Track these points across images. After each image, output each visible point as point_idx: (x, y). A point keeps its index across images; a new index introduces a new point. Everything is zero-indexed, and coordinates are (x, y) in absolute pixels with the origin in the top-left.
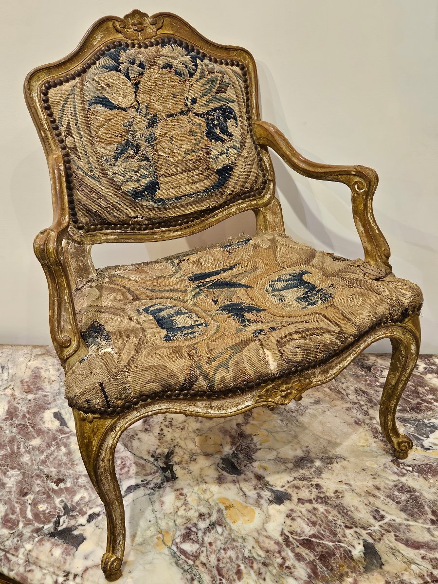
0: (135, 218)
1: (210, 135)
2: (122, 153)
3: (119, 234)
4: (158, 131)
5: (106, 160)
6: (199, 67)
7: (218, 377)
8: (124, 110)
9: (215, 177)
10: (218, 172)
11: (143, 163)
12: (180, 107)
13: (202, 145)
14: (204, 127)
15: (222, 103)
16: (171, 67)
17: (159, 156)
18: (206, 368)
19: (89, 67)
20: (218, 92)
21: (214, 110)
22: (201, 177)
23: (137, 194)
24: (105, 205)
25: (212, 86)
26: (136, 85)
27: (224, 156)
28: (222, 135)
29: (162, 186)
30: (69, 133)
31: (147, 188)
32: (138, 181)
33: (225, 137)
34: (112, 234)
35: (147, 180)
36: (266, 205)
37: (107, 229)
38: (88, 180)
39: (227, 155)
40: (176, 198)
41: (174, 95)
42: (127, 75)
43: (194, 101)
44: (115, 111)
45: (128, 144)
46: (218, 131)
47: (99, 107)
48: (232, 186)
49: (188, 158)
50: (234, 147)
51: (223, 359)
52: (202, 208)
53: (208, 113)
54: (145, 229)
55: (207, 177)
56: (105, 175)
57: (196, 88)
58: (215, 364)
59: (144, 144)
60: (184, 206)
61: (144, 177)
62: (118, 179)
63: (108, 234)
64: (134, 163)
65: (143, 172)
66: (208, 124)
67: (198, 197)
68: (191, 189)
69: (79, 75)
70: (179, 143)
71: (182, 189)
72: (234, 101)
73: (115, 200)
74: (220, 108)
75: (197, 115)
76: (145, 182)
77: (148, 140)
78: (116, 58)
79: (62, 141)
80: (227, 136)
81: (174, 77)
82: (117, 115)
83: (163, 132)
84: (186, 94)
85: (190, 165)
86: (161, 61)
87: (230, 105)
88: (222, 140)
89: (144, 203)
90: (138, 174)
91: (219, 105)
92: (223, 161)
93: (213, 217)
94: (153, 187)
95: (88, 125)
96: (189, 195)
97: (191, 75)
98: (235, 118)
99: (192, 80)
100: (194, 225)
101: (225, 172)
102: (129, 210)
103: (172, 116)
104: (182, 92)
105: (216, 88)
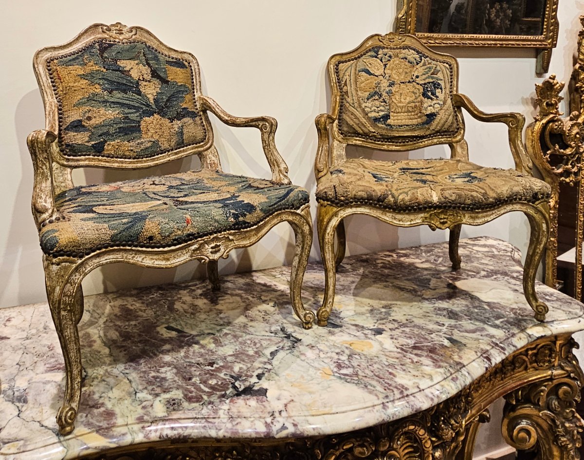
0: (373, 132)
1: (424, 95)
2: (372, 97)
4: (394, 89)
5: (362, 99)
6: (423, 61)
7: (401, 197)
8: (377, 76)
9: (425, 118)
10: (427, 115)
11: (382, 104)
12: (409, 79)
13: (419, 99)
14: (422, 91)
15: (434, 80)
16: (406, 59)
17: (393, 101)
18: (394, 191)
19: (362, 56)
20: (433, 74)
21: (429, 83)
22: (416, 116)
23: (376, 120)
24: (357, 122)
25: (429, 71)
26: (385, 65)
27: (431, 107)
28: (432, 96)
29: (392, 117)
30: (346, 84)
31: (383, 117)
32: (378, 112)
33: (433, 97)
34: (359, 140)
35: (383, 113)
36: (457, 142)
37: (356, 137)
38: (351, 109)
39: (434, 107)
40: (399, 126)
41: (406, 73)
42: (381, 60)
43: (417, 77)
44: (372, 76)
45: (376, 93)
46: (430, 94)
47: (363, 73)
48: (435, 125)
49: (410, 105)
50: (438, 104)
51: (406, 190)
52: (414, 135)
53: (425, 84)
54: (378, 141)
55: (420, 117)
56: (360, 107)
57: (419, 70)
58: (400, 191)
60: (404, 131)
61: (382, 111)
62: (366, 109)
63: (356, 140)
64: (377, 103)
65: (382, 108)
66: (424, 89)
67: (412, 128)
68: (409, 122)
69: (356, 59)
70: (405, 97)
71: (404, 121)
72: (442, 80)
73: (364, 120)
74: (432, 83)
75: (418, 84)
76: (382, 114)
77: (387, 93)
78: (377, 52)
79: (341, 89)
80: (435, 97)
81: (407, 63)
82: (371, 78)
83: (397, 90)
84: (413, 73)
85: (410, 109)
86: (401, 56)
87: (439, 82)
88: (432, 99)
89: (380, 125)
90: (379, 109)
91: (432, 81)
92: (430, 110)
93: (422, 142)
94: (386, 117)
95: (356, 82)
96: (407, 125)
97: (417, 64)
98: (441, 89)
99: (418, 66)
100: (408, 145)
101: (431, 117)
102: (371, 128)
103: (403, 83)
104: (411, 72)
105: (431, 72)
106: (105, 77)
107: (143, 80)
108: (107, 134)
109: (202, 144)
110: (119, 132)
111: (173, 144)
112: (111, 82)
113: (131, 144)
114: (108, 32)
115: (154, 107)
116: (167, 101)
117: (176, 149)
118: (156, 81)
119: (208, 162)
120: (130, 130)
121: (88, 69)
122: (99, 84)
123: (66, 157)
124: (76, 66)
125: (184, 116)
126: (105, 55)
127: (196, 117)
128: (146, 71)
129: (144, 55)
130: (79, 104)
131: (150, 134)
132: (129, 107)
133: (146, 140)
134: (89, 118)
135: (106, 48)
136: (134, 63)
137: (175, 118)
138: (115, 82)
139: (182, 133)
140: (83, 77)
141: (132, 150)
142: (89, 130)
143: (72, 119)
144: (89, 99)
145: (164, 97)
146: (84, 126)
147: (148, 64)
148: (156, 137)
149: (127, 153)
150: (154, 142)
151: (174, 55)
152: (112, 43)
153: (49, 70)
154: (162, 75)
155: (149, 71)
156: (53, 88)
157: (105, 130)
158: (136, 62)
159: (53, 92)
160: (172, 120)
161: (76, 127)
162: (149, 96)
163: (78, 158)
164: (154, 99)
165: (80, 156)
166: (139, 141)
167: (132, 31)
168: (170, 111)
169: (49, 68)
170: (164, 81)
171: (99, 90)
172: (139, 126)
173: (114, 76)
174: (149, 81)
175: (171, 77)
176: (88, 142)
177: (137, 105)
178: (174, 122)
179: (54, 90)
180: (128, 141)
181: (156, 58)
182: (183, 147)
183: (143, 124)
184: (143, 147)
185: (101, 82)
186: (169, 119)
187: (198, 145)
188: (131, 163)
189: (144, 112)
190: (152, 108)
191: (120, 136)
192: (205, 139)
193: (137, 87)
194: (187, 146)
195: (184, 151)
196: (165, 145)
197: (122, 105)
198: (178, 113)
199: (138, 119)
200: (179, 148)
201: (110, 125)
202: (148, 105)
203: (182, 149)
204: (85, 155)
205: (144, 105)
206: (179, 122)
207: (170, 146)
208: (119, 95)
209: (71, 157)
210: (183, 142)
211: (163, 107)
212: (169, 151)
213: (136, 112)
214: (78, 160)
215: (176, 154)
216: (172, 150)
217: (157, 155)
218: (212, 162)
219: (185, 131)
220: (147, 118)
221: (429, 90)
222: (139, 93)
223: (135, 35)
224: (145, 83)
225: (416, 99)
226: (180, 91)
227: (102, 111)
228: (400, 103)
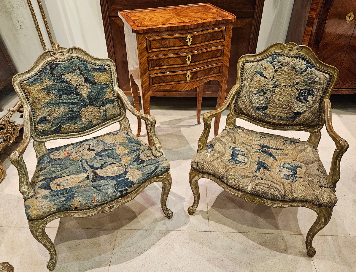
10: (294, 113)
11: (265, 99)
22: (286, 112)
27: (300, 108)
29: (268, 109)
43: (298, 84)
51: (236, 177)
55: (289, 113)
58: (232, 177)
64: (261, 98)
65: (264, 102)
72: (316, 89)
90: (261, 102)
91: (308, 88)
94: (265, 108)
106: (56, 88)
107: (79, 86)
108: (61, 122)
109: (118, 117)
110: (68, 120)
111: (101, 121)
112: (60, 90)
113: (76, 125)
114: (54, 55)
115: (87, 101)
116: (96, 95)
117: (103, 123)
118: (88, 85)
119: (123, 127)
120: (74, 117)
121: (45, 84)
122: (53, 93)
123: (40, 137)
124: (37, 84)
125: (106, 104)
126: (54, 73)
127: (114, 102)
128: (81, 79)
129: (79, 68)
130: (43, 107)
131: (86, 118)
132: (73, 104)
133: (84, 122)
134: (50, 115)
135: (54, 68)
136: (72, 75)
137: (101, 105)
138: (62, 90)
139: (106, 114)
140: (42, 90)
141: (77, 128)
142: (50, 122)
143: (40, 117)
144: (49, 103)
145: (93, 94)
146: (47, 120)
147: (82, 74)
148: (90, 119)
149: (74, 130)
150: (89, 122)
151: (99, 62)
152: (58, 62)
153: (22, 88)
154: (91, 79)
155: (83, 79)
156: (26, 99)
157: (59, 120)
158: (74, 74)
159: (27, 102)
160: (99, 107)
161: (43, 121)
162: (84, 95)
163: (47, 136)
164: (87, 96)
166: (80, 123)
167: (69, 51)
168: (98, 102)
169: (22, 87)
170: (93, 83)
171: (53, 97)
172: (79, 114)
173: (61, 86)
174: (83, 85)
175: (97, 80)
176: (51, 128)
177: (77, 102)
178: (100, 109)
179: (28, 100)
180: (74, 124)
181: (87, 69)
183: (82, 113)
184: (83, 126)
185: (54, 91)
186: (97, 107)
187: (116, 118)
188: (77, 135)
189: (81, 106)
190: (86, 102)
191: (69, 122)
192: (120, 114)
193: (76, 90)
194: (109, 120)
195: (108, 123)
196: (96, 122)
197: (68, 103)
198: (102, 102)
199: (79, 110)
201: (63, 117)
202: (84, 101)
203: (106, 122)
204: (50, 135)
205: (81, 101)
206: (103, 108)
207: (99, 122)
208: (66, 98)
209: (43, 137)
210: (107, 119)
211: (93, 100)
212: (98, 125)
213: (77, 106)
214: (47, 138)
216: (100, 124)
217: (92, 128)
218: (125, 126)
219: (107, 112)
220: (84, 109)
221: (303, 95)
222: (78, 94)
223: (72, 53)
224: (81, 87)
225: (291, 100)
226: (103, 88)
227: (57, 109)
228: (278, 101)
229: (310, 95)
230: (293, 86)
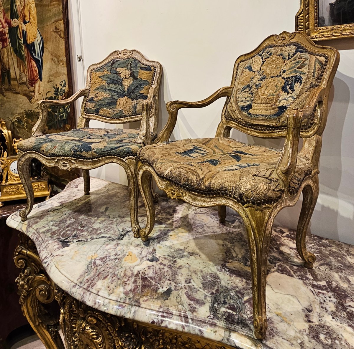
0: (240, 119)
1: (284, 89)
2: (245, 89)
3: (237, 125)
4: (263, 83)
5: (239, 91)
8: (254, 72)
9: (277, 110)
10: (279, 107)
11: (250, 95)
12: (278, 73)
13: (278, 92)
14: (283, 84)
16: (282, 55)
17: (258, 94)
19: (257, 55)
20: (299, 68)
21: (292, 77)
22: (271, 108)
23: (243, 108)
24: (232, 109)
25: (296, 65)
26: (263, 62)
27: (285, 100)
28: (289, 90)
29: (253, 107)
31: (247, 107)
32: (245, 102)
34: (234, 124)
37: (233, 121)
39: (287, 100)
40: (257, 115)
41: (278, 68)
42: (262, 58)
43: (284, 71)
44: (251, 72)
45: (248, 86)
46: (288, 87)
47: (247, 70)
48: (285, 117)
49: (269, 97)
50: (292, 97)
52: (267, 124)
53: (288, 78)
54: (245, 127)
55: (273, 109)
57: (288, 65)
59: (254, 87)
60: (259, 120)
61: (247, 101)
62: (239, 100)
64: (246, 95)
65: (248, 99)
66: (285, 83)
67: (267, 118)
68: (263, 112)
70: (269, 89)
71: (260, 111)
72: (305, 74)
73: (235, 108)
74: (295, 77)
75: (283, 78)
76: (247, 103)
77: (257, 86)
78: (263, 51)
80: (291, 90)
81: (280, 60)
82: (250, 74)
83: (265, 84)
84: (282, 68)
85: (268, 101)
86: (279, 53)
87: (301, 75)
88: (288, 93)
89: (244, 113)
90: (246, 100)
91: (296, 75)
92: (283, 103)
93: (276, 132)
94: (250, 107)
95: (240, 76)
96: (262, 115)
97: (289, 59)
98: (301, 83)
99: (288, 62)
100: (266, 133)
101: (283, 109)
102: (238, 114)
103: (272, 77)
104: (281, 67)
105: (298, 66)
106: (109, 77)
107: (125, 78)
108: (101, 105)
110: (107, 104)
111: (130, 113)
113: (110, 110)
114: (119, 54)
115: (126, 92)
116: (134, 89)
117: (132, 116)
118: (132, 78)
120: (111, 103)
121: (104, 73)
123: (86, 114)
124: (99, 72)
125: (139, 98)
126: (113, 66)
128: (128, 73)
129: (130, 65)
130: (95, 90)
131: (120, 106)
132: (115, 92)
133: (118, 108)
134: (97, 97)
135: (115, 63)
137: (135, 99)
138: (112, 79)
139: (136, 107)
140: (100, 77)
141: (110, 114)
142: (95, 102)
143: (91, 97)
144: (99, 88)
145: (133, 87)
146: (94, 100)
147: (131, 70)
148: (123, 108)
149: (108, 115)
150: (121, 111)
152: (119, 59)
154: (136, 75)
155: (130, 73)
156: (90, 82)
157: (101, 102)
158: (125, 69)
159: (89, 84)
160: (133, 99)
161: (91, 100)
162: (125, 87)
163: (89, 115)
164: (128, 88)
165: (90, 114)
166: (114, 110)
167: (130, 52)
168: (133, 95)
169: (91, 73)
170: (135, 78)
171: (104, 83)
172: (117, 102)
173: (112, 76)
174: (128, 79)
175: (140, 76)
176: (94, 108)
177: (119, 91)
178: (133, 101)
181: (136, 66)
182: (136, 115)
183: (118, 101)
184: (115, 113)
185: (107, 79)
186: (131, 99)
188: (109, 120)
189: (120, 95)
191: (107, 106)
193: (121, 82)
194: (138, 115)
195: (136, 117)
196: (126, 113)
197: (112, 91)
198: (137, 96)
199: (117, 98)
200: (134, 115)
201: (104, 101)
202: (124, 91)
203: (135, 116)
204: (92, 114)
205: (122, 91)
206: (136, 101)
208: (112, 86)
210: (136, 113)
211: (130, 93)
212: (128, 116)
213: (117, 95)
214: (89, 116)
215: (131, 118)
216: (130, 116)
217: (122, 118)
219: (138, 106)
220: (121, 98)
221: (289, 84)
222: (121, 85)
223: (132, 54)
224: (125, 80)
225: (276, 92)
226: (142, 84)
227: (103, 93)
228: (263, 95)
229: (297, 82)
230: (280, 76)
